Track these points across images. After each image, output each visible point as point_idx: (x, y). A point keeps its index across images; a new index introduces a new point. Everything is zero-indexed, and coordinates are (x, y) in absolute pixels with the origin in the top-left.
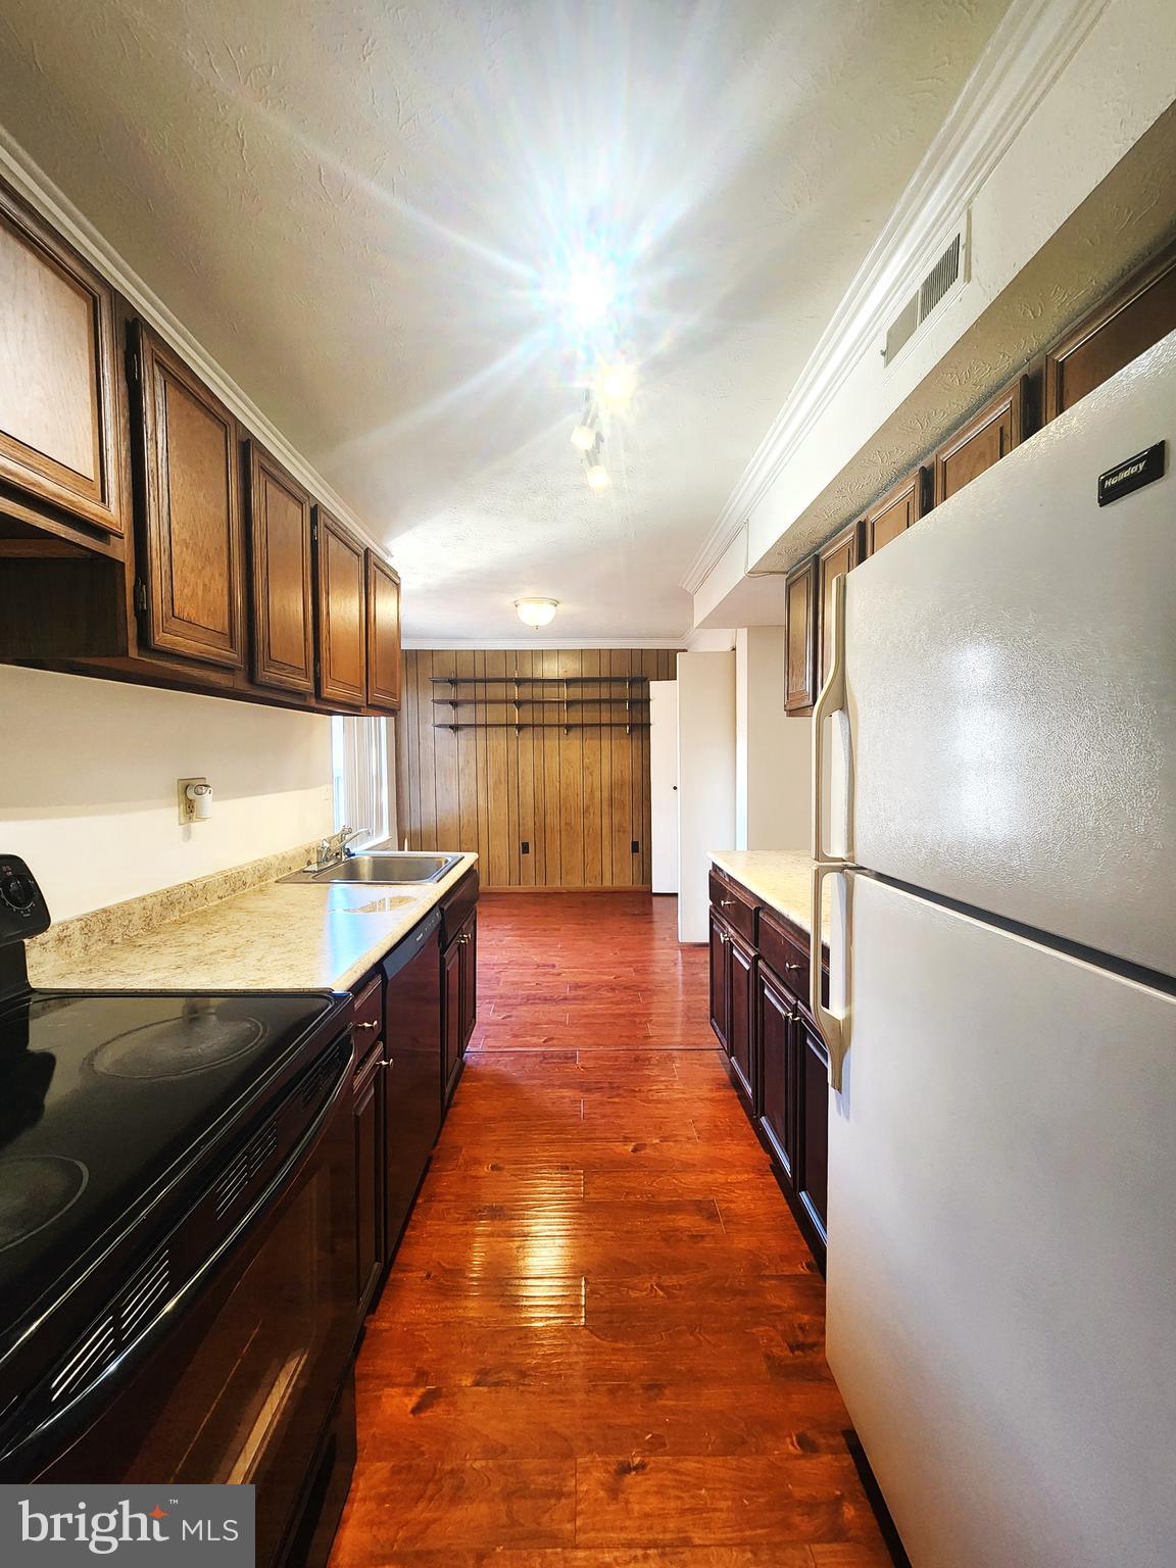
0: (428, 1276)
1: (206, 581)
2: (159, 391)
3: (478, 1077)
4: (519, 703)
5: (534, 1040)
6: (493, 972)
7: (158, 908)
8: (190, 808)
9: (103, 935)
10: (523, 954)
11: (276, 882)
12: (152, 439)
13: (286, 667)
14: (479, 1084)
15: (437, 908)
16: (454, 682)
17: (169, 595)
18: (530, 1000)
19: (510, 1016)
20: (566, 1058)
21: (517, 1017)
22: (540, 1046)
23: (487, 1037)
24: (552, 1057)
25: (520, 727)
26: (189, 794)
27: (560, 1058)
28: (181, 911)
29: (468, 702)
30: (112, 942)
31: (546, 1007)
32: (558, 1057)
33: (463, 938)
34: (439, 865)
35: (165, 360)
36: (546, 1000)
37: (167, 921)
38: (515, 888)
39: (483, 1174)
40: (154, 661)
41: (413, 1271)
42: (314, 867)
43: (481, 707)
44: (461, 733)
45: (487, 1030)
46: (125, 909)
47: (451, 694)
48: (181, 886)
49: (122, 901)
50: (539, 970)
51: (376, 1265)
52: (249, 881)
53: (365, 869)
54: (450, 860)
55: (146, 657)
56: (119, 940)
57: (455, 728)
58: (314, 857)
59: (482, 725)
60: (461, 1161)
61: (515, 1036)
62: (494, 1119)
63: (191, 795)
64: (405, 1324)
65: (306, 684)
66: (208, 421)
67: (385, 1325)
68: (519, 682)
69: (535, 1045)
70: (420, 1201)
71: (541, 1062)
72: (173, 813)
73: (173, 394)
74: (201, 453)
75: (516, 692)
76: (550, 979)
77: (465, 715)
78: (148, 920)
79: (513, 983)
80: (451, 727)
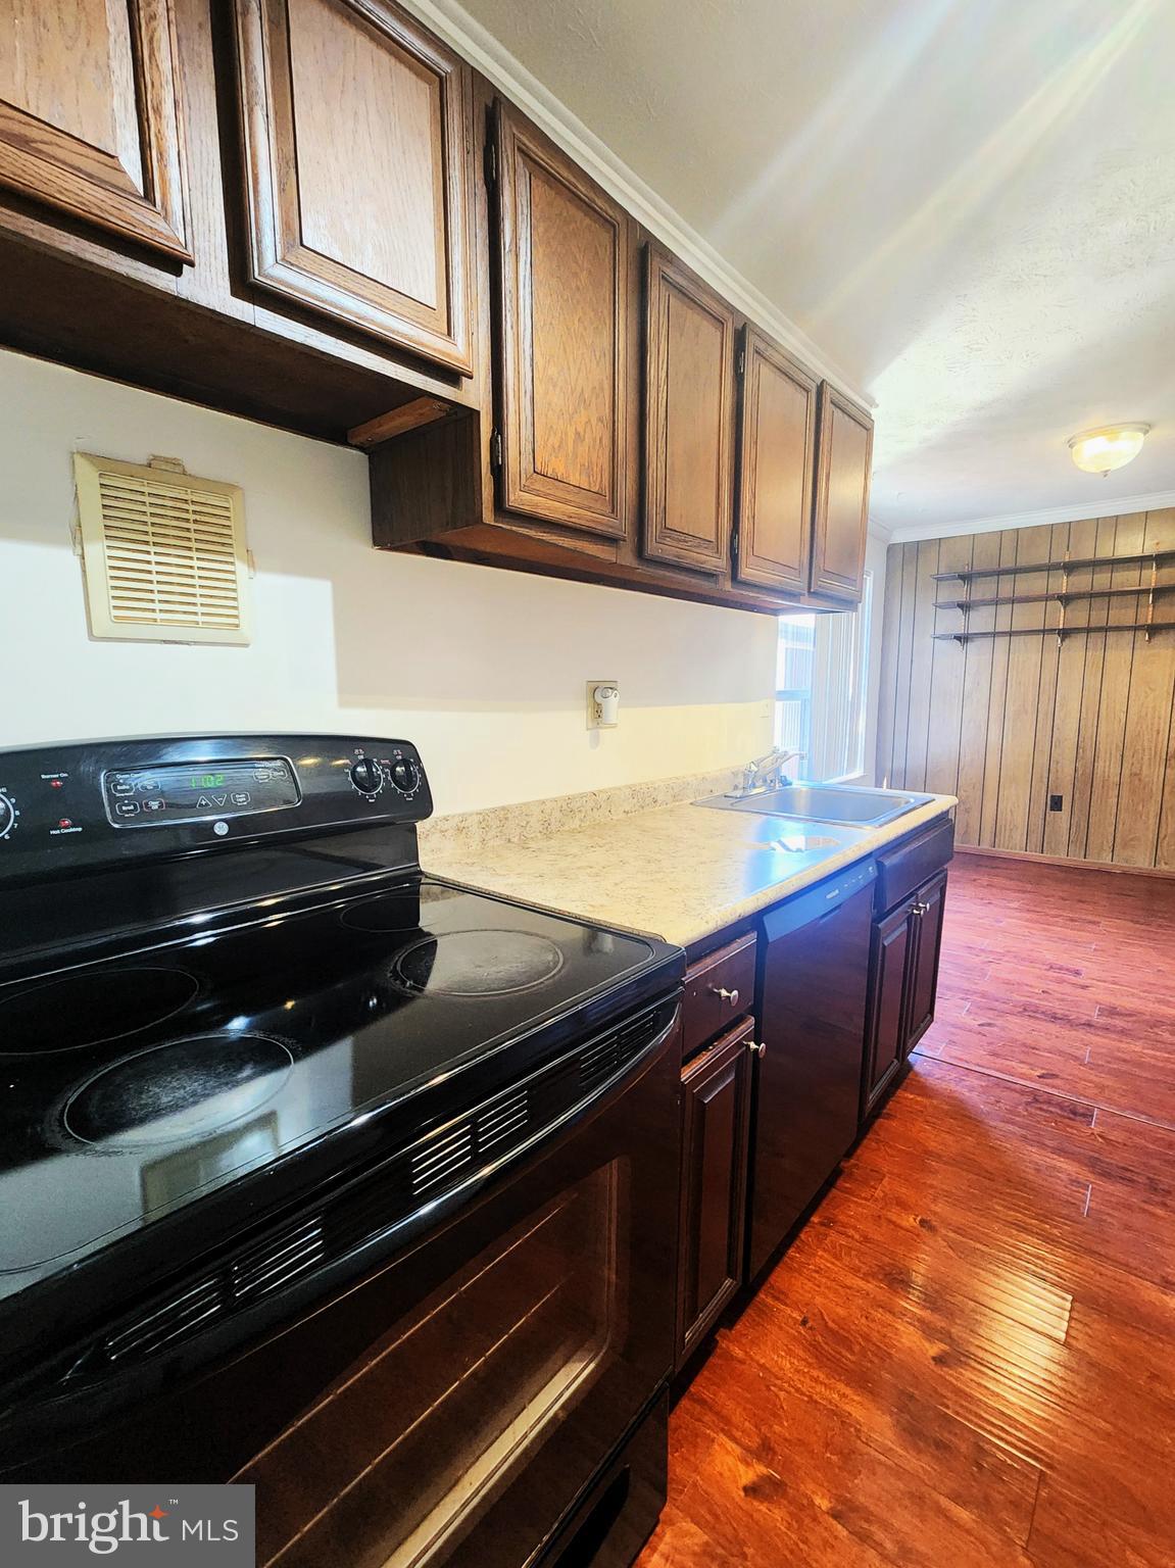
0: (804, 1322)
1: (580, 430)
2: (523, 188)
3: (924, 1090)
4: (1066, 599)
5: (1024, 1069)
6: (977, 959)
7: (557, 814)
8: (598, 712)
9: (501, 832)
10: (1030, 946)
11: (691, 804)
12: (510, 251)
13: (691, 538)
14: (926, 1101)
15: (872, 860)
16: (966, 578)
17: (530, 447)
18: (1028, 1011)
19: (989, 1025)
20: (1075, 1114)
21: (1003, 1029)
22: (1031, 1080)
23: (952, 1042)
24: (1049, 1103)
25: (1065, 633)
26: (596, 697)
27: (1062, 1108)
28: (582, 821)
29: (984, 603)
30: (509, 841)
31: (1054, 1028)
32: (1060, 1106)
33: (919, 908)
34: (896, 805)
35: (531, 146)
36: (1054, 1018)
37: (566, 828)
38: (1035, 856)
39: (904, 1224)
40: (514, 528)
41: (786, 1304)
42: (739, 793)
43: (1005, 609)
44: (971, 646)
45: (953, 1034)
46: (524, 810)
47: (961, 593)
48: (582, 796)
49: (521, 802)
50: (1050, 973)
51: (728, 1282)
52: (660, 798)
53: (802, 803)
54: (912, 800)
55: (502, 523)
56: (515, 840)
57: (963, 639)
58: (740, 781)
59: (1003, 633)
60: (878, 1193)
61: (994, 1054)
62: (940, 1156)
63: (599, 699)
64: (762, 1367)
65: (719, 562)
66: (587, 221)
67: (738, 1352)
68: (1070, 568)
69: (1025, 1075)
70: (815, 1219)
71: (1028, 1103)
72: (580, 717)
73: (540, 188)
74: (577, 263)
75: (1063, 584)
76: (1068, 989)
77: (981, 620)
78: (547, 824)
79: (1008, 983)
80: (958, 638)
